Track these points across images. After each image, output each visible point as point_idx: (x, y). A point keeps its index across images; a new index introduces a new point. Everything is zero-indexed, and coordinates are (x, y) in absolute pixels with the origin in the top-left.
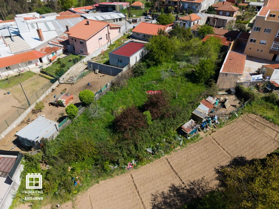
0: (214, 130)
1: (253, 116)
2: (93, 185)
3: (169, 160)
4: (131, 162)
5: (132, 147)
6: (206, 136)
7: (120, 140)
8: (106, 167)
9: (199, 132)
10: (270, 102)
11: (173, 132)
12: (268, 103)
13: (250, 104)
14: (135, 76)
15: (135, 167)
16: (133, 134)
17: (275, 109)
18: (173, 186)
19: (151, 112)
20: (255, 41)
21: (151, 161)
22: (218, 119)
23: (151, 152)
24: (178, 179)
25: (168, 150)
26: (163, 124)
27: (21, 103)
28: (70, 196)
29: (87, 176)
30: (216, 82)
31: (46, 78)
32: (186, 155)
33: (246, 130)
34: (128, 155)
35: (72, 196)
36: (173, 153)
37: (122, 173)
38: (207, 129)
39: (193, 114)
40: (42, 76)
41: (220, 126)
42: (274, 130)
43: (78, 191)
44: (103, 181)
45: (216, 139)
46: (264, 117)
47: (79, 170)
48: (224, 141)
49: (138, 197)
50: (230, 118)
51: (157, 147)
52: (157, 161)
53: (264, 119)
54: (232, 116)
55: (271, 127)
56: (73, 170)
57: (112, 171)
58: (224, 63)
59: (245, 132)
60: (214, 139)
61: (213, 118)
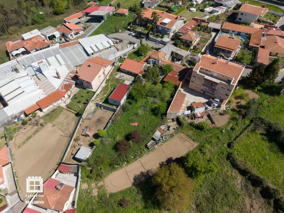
0: (163, 143)
1: (182, 135)
2: (110, 174)
3: (141, 161)
4: (125, 163)
5: (125, 158)
6: (158, 147)
7: (120, 155)
8: (114, 167)
9: (155, 146)
10: (192, 126)
11: (143, 147)
12: (191, 127)
13: (182, 127)
14: (124, 112)
15: (126, 165)
16: (125, 152)
17: (194, 130)
18: (142, 172)
19: (132, 141)
20: (194, 82)
21: (133, 162)
22: (165, 138)
23: (133, 158)
24: (144, 169)
25: (140, 156)
26: (138, 145)
27: (64, 133)
28: (102, 179)
29: (107, 171)
30: (166, 116)
31: (72, 112)
32: (148, 158)
33: (177, 143)
34: (123, 161)
35: (103, 179)
36: (143, 157)
37: (121, 168)
38: (159, 144)
39: (152, 137)
40: (69, 110)
41: (166, 142)
42: (190, 142)
43: (105, 177)
44: (114, 172)
45: (163, 149)
46: (187, 135)
47: (103, 168)
48: (166, 150)
49: (128, 178)
50: (171, 137)
51: (136, 156)
52: (136, 162)
53: (187, 136)
54: (172, 136)
55: (189, 141)
56: (101, 169)
57: (117, 168)
58: (171, 104)
59: (177, 144)
60: (162, 149)
61: (162, 137)
